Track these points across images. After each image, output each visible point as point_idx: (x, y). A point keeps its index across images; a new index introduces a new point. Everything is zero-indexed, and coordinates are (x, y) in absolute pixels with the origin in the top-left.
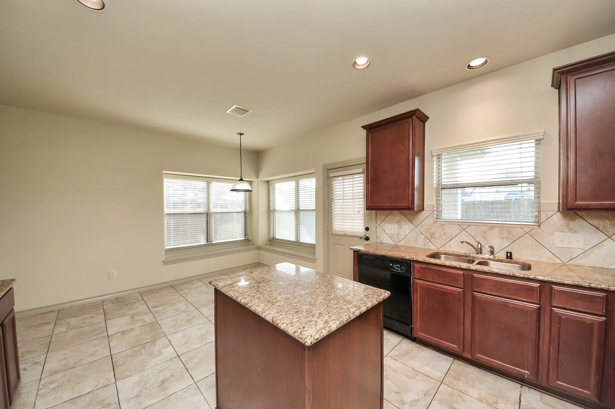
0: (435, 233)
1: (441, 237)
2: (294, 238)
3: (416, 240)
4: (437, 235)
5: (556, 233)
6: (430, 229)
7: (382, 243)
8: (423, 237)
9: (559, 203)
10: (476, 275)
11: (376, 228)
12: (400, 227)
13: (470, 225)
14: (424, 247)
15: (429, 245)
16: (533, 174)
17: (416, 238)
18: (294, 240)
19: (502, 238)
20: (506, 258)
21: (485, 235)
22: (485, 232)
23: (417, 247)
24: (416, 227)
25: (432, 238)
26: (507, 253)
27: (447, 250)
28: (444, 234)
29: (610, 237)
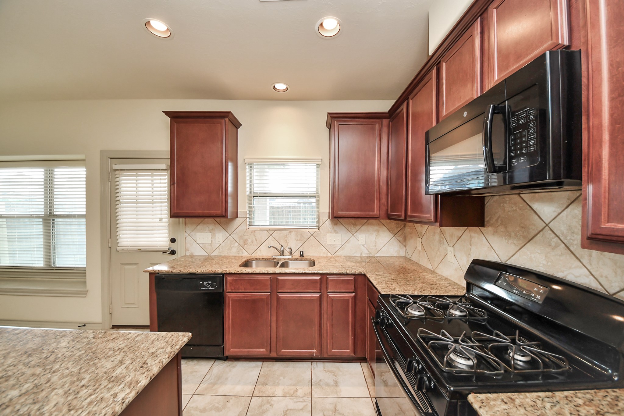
0: (248, 239)
1: (253, 243)
2: (42, 262)
3: (230, 248)
4: (249, 241)
5: (328, 234)
6: (243, 236)
7: (192, 256)
8: (237, 244)
9: (329, 212)
10: (279, 277)
11: (185, 238)
12: (213, 236)
13: (275, 231)
14: (238, 255)
15: (243, 252)
16: (315, 190)
17: (230, 247)
18: (42, 265)
19: (297, 240)
20: (300, 257)
21: (286, 239)
22: (286, 236)
23: (231, 255)
24: (230, 235)
25: (245, 245)
26: (300, 252)
27: (258, 255)
28: (255, 240)
29: (353, 235)
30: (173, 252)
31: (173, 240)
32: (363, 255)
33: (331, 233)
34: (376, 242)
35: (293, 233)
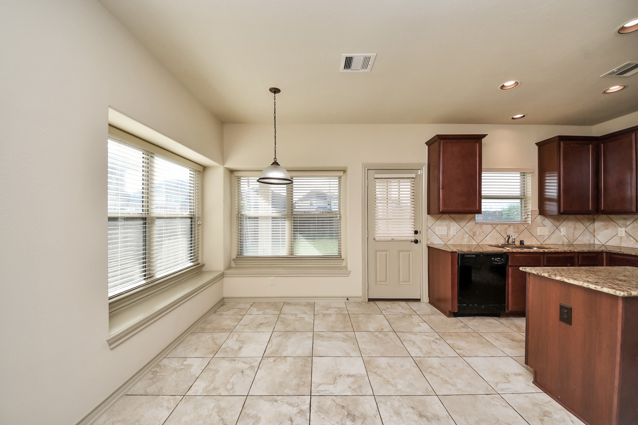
0: (476, 231)
1: (480, 234)
4: (477, 233)
5: (538, 227)
6: (472, 229)
8: (467, 235)
11: (427, 230)
12: (449, 228)
13: (497, 225)
14: (468, 244)
15: (472, 242)
17: (463, 237)
19: (515, 232)
20: (521, 245)
21: (506, 231)
22: (506, 229)
23: (463, 244)
24: (462, 228)
25: (474, 236)
26: (521, 241)
28: (482, 232)
29: (557, 228)
30: (416, 242)
31: (416, 232)
32: (565, 243)
33: (541, 226)
34: (574, 233)
35: (512, 227)
